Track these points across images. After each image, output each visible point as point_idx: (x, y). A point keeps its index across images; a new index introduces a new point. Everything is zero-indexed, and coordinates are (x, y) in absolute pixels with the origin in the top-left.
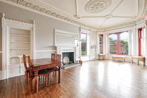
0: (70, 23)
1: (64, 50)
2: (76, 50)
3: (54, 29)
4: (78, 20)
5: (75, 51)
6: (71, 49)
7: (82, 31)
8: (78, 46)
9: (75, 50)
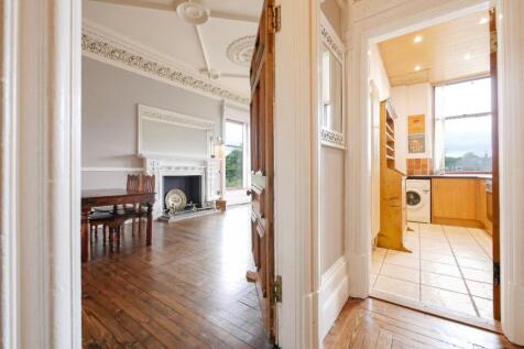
0: (188, 88)
1: (170, 168)
2: (209, 171)
3: (137, 106)
4: (215, 83)
5: (206, 173)
6: (194, 165)
7: (228, 113)
8: (213, 157)
9: (205, 169)
